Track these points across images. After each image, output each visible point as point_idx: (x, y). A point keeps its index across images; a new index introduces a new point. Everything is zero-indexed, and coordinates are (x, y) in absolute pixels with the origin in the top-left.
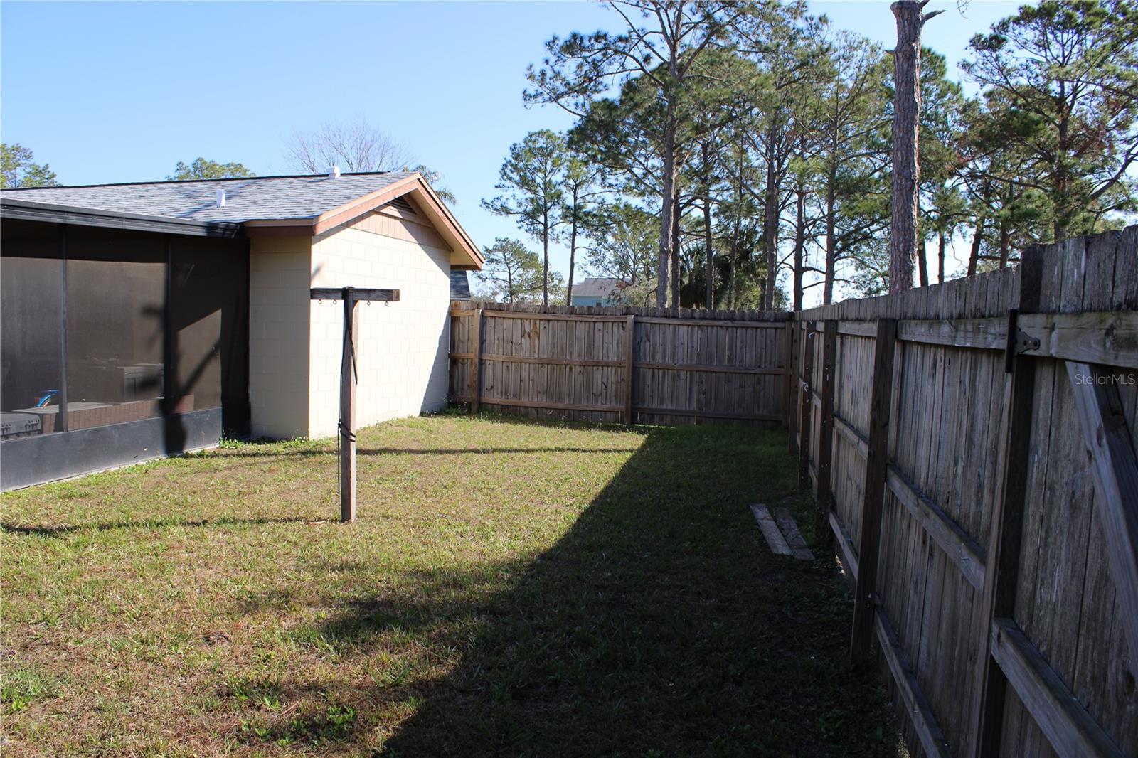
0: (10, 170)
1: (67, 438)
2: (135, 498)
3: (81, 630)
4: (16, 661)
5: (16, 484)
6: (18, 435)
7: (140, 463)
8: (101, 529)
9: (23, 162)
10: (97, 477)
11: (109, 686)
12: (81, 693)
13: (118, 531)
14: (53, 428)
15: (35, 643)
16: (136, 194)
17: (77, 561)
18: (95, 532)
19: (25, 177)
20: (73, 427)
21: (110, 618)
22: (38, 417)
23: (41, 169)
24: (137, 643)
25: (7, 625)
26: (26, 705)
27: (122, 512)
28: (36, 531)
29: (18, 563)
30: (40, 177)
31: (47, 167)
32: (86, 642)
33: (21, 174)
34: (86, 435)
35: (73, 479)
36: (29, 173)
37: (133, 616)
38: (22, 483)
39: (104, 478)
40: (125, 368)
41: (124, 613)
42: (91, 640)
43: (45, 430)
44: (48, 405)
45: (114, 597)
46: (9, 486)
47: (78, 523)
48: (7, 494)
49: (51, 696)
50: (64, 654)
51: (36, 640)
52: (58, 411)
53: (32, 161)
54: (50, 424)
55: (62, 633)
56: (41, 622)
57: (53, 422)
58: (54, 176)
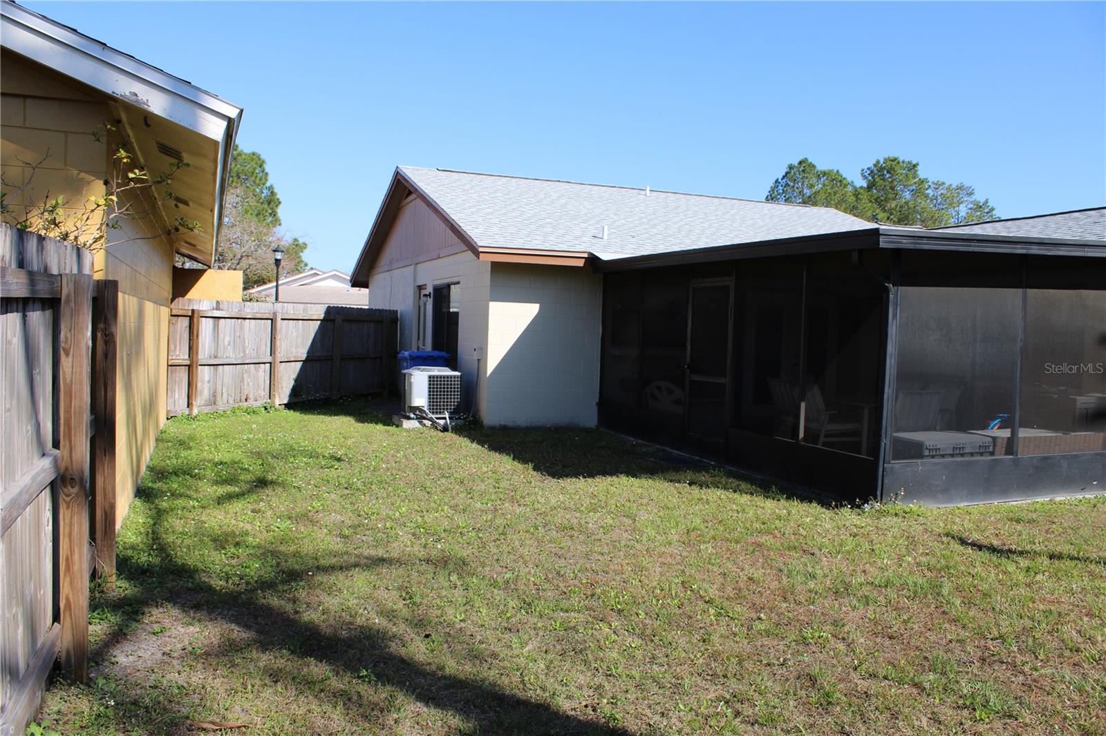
0: (954, 207)
1: (1016, 463)
2: (1086, 532)
3: (1037, 658)
4: (975, 671)
5: (967, 501)
6: (972, 454)
7: (1087, 496)
8: (1051, 557)
9: (966, 199)
10: (1043, 504)
11: (1070, 726)
12: (1041, 723)
13: (1068, 563)
14: (1003, 452)
15: (993, 658)
17: (1028, 585)
18: (1047, 562)
19: (967, 213)
20: (1023, 453)
21: (1067, 653)
22: (991, 440)
23: (981, 204)
24: (1098, 688)
25: (967, 634)
26: (988, 718)
27: (1071, 544)
28: (988, 549)
29: (973, 576)
30: (983, 212)
31: (987, 202)
32: (1043, 671)
33: (963, 210)
34: (1035, 461)
35: (1019, 503)
36: (971, 209)
37: (1092, 657)
38: (972, 501)
39: (1050, 506)
40: (1078, 398)
41: (1082, 652)
42: (1048, 671)
43: (996, 453)
44: (998, 429)
45: (1069, 632)
46: (961, 502)
47: (1028, 548)
48: (959, 508)
49: (1010, 716)
50: (1021, 678)
51: (993, 655)
52: (1009, 436)
53: (973, 198)
54: (1001, 448)
55: (1018, 656)
56: (997, 639)
57: (1004, 446)
58: (992, 209)
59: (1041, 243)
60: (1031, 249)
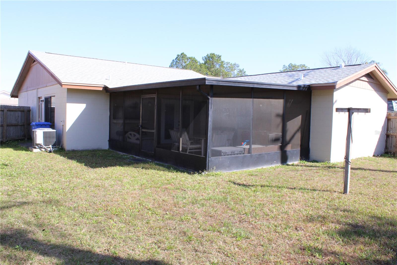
0: (233, 71)
1: (251, 156)
2: (272, 178)
3: (256, 219)
4: (237, 225)
5: (236, 169)
6: (237, 154)
7: (273, 166)
8: (261, 186)
9: (236, 68)
10: (260, 170)
11: (265, 239)
12: (257, 239)
13: (267, 188)
14: (247, 153)
15: (243, 220)
16: (273, 76)
17: (254, 196)
18: (260, 188)
19: (237, 73)
20: (253, 153)
21: (265, 216)
22: (243, 149)
23: (241, 70)
24: (273, 226)
25: (235, 213)
26: (241, 239)
27: (268, 182)
28: (242, 185)
29: (237, 194)
30: (242, 73)
31: (243, 69)
32: (258, 223)
33: (236, 72)
34: (257, 156)
35: (252, 169)
36: (238, 72)
37: (272, 217)
38: (238, 169)
39: (262, 170)
40: (270, 134)
41: (269, 215)
42: (259, 223)
43: (245, 153)
44: (246, 145)
45: (266, 210)
46: (234, 170)
47: (255, 184)
48: (233, 172)
49: (248, 238)
50: (251, 226)
51: (243, 219)
52: (249, 147)
53: (239, 68)
54: (246, 151)
55: (251, 219)
56: (244, 214)
57: (248, 151)
58: (245, 72)
59: (258, 84)
60: (254, 85)
